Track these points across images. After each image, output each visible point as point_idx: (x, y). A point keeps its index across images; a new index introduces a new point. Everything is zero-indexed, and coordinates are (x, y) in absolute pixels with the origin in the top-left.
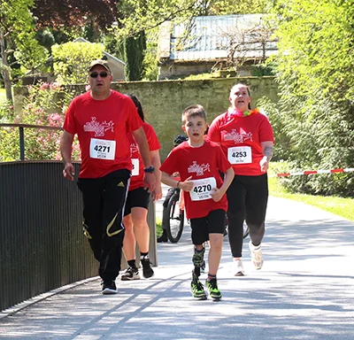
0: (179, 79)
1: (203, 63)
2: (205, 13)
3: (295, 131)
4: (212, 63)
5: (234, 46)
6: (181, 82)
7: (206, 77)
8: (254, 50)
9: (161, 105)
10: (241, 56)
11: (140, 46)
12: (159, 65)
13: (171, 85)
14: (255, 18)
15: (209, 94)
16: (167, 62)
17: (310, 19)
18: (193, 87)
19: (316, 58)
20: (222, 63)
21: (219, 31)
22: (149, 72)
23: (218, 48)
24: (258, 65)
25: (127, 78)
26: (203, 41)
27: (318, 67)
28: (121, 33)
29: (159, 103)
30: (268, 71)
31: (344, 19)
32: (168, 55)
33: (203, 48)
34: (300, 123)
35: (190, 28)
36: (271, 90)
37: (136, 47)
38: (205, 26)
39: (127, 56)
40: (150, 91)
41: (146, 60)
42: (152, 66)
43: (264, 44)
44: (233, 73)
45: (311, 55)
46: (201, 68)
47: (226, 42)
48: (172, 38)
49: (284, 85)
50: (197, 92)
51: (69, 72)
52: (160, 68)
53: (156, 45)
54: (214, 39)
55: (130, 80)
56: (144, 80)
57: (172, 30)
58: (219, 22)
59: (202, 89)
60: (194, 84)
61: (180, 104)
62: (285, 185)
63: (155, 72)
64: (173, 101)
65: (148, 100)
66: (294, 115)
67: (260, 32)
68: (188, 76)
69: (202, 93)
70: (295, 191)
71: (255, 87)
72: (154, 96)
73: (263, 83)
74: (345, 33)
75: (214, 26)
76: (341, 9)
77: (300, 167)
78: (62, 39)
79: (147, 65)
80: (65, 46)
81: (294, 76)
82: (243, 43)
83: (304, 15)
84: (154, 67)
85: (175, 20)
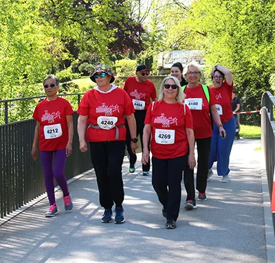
2: (176, 49)
11: (151, 62)
14: (196, 52)
16: (161, 68)
21: (182, 56)
26: (176, 60)
28: (144, 56)
32: (162, 65)
35: (170, 55)
38: (176, 54)
40: (154, 80)
41: (153, 67)
43: (200, 62)
47: (185, 61)
48: (163, 59)
51: (122, 71)
53: (157, 61)
54: (180, 59)
57: (163, 56)
58: (182, 53)
67: (198, 57)
68: (169, 74)
74: (231, 59)
76: (230, 50)
78: (119, 58)
80: (120, 61)
83: (215, 51)
84: (156, 70)
85: (165, 52)
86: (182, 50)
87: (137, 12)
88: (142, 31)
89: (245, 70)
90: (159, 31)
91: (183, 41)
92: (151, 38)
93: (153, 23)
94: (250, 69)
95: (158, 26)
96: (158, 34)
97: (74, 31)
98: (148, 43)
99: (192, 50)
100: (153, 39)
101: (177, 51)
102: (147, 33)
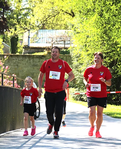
0: (32, 54)
1: (41, 48)
2: (43, 28)
3: (78, 76)
4: (44, 48)
5: (53, 42)
6: (33, 55)
8: (61, 44)
9: (25, 64)
10: (56, 45)
11: (16, 40)
12: (23, 48)
13: (29, 56)
16: (27, 47)
17: (87, 33)
18: (37, 58)
19: (88, 49)
20: (48, 49)
21: (48, 36)
22: (19, 50)
23: (47, 43)
24: (62, 50)
25: (10, 53)
26: (41, 39)
27: (89, 52)
29: (24, 63)
31: (100, 34)
32: (27, 44)
33: (41, 42)
34: (80, 74)
36: (68, 60)
37: (14, 40)
39: (11, 44)
40: (21, 58)
41: (18, 46)
42: (21, 48)
43: (65, 42)
45: (86, 48)
46: (40, 50)
47: (50, 40)
48: (29, 37)
49: (74, 58)
50: (40, 60)
52: (24, 49)
53: (22, 40)
54: (45, 39)
55: (12, 54)
56: (17, 54)
57: (29, 35)
58: (47, 32)
59: (42, 58)
60: (38, 57)
61: (32, 64)
62: (73, 97)
63: (21, 51)
64: (30, 63)
65: (20, 62)
66: (78, 71)
67: (63, 37)
68: (35, 53)
70: (77, 100)
72: (22, 60)
73: (65, 57)
74: (100, 39)
75: (45, 34)
76: (99, 30)
77: (79, 91)
79: (19, 48)
81: (78, 55)
82: (57, 41)
83: (84, 32)
84: (21, 49)
85: (31, 31)
86: (47, 30)
89: (113, 51)
90: (23, 9)
92: (15, 16)
94: (118, 50)
96: (24, 12)
98: (15, 21)
99: (58, 29)
100: (18, 16)
101: (44, 30)
102: (12, 11)
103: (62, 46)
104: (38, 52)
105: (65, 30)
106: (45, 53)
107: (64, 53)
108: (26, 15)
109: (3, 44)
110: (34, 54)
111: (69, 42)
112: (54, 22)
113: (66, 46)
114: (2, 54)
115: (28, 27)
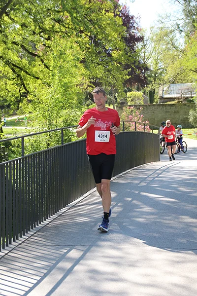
0: (165, 103)
1: (172, 98)
2: (173, 83)
4: (175, 98)
5: (182, 93)
7: (173, 103)
8: (188, 94)
10: (184, 96)
12: (159, 98)
13: (163, 105)
14: (189, 84)
15: (174, 108)
16: (162, 98)
20: (178, 98)
21: (178, 88)
22: (155, 101)
23: (177, 94)
24: (189, 99)
25: (149, 103)
26: (173, 91)
28: (148, 88)
29: (159, 110)
30: (192, 101)
33: (173, 94)
35: (168, 88)
36: (194, 107)
37: (152, 94)
38: (173, 87)
39: (150, 96)
40: (156, 107)
41: (155, 97)
42: (157, 99)
43: (191, 92)
44: (182, 101)
46: (172, 100)
47: (180, 92)
48: (163, 90)
51: (132, 100)
52: (159, 100)
53: (158, 92)
54: (176, 91)
56: (154, 103)
57: (163, 88)
58: (178, 86)
60: (170, 105)
61: (165, 111)
63: (157, 101)
64: (163, 110)
65: (156, 109)
67: (190, 89)
69: (172, 108)
71: (188, 106)
72: (158, 108)
73: (191, 105)
75: (176, 87)
78: (130, 91)
79: (155, 99)
80: (131, 93)
82: (185, 92)
85: (164, 85)
86: (177, 84)
87: (143, 55)
88: (147, 69)
90: (160, 69)
91: (179, 77)
92: (153, 75)
93: (155, 63)
95: (159, 65)
96: (159, 71)
97: (100, 72)
98: (152, 79)
99: (186, 83)
100: (155, 75)
101: (174, 84)
102: (151, 71)
103: (189, 96)
104: (170, 101)
105: (191, 84)
106: (176, 101)
107: (191, 101)
108: (161, 73)
109: (143, 96)
110: (167, 103)
111: (194, 92)
112: (182, 78)
113: (192, 95)
114: (143, 104)
115: (161, 82)
